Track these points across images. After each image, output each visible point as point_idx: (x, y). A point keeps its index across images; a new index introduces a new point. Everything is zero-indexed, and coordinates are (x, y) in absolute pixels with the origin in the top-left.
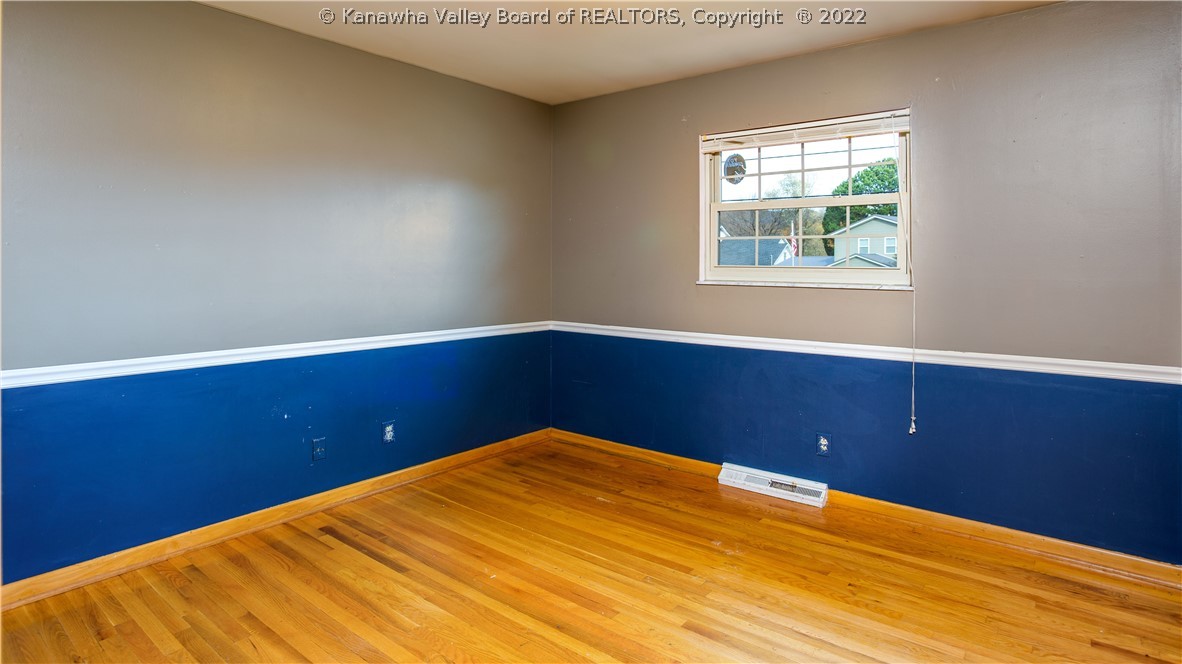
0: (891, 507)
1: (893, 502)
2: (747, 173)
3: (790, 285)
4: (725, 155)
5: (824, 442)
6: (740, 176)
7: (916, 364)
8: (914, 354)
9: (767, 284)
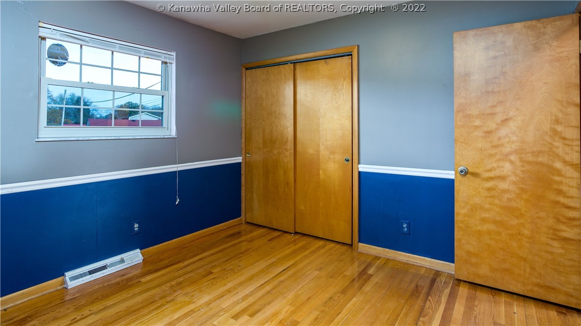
0: (168, 244)
1: (169, 241)
2: (69, 60)
3: (117, 138)
4: (49, 43)
5: (136, 225)
6: (64, 61)
7: (178, 171)
8: (177, 167)
9: (101, 138)
